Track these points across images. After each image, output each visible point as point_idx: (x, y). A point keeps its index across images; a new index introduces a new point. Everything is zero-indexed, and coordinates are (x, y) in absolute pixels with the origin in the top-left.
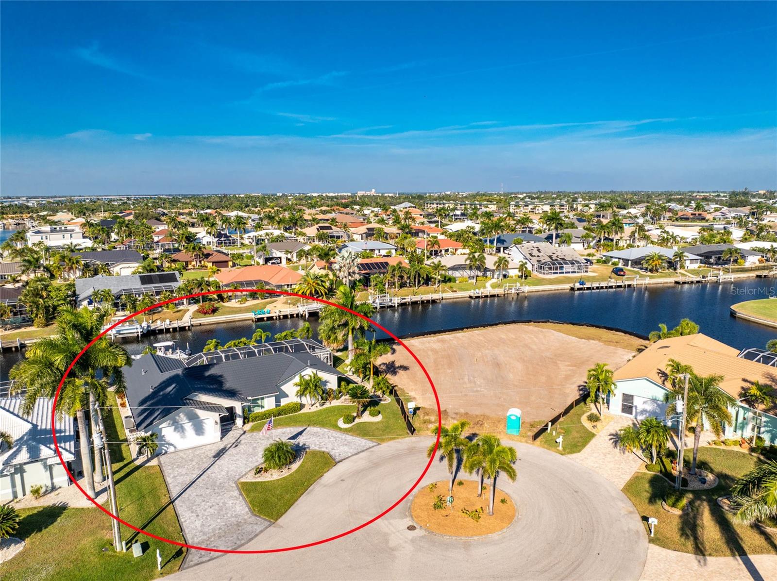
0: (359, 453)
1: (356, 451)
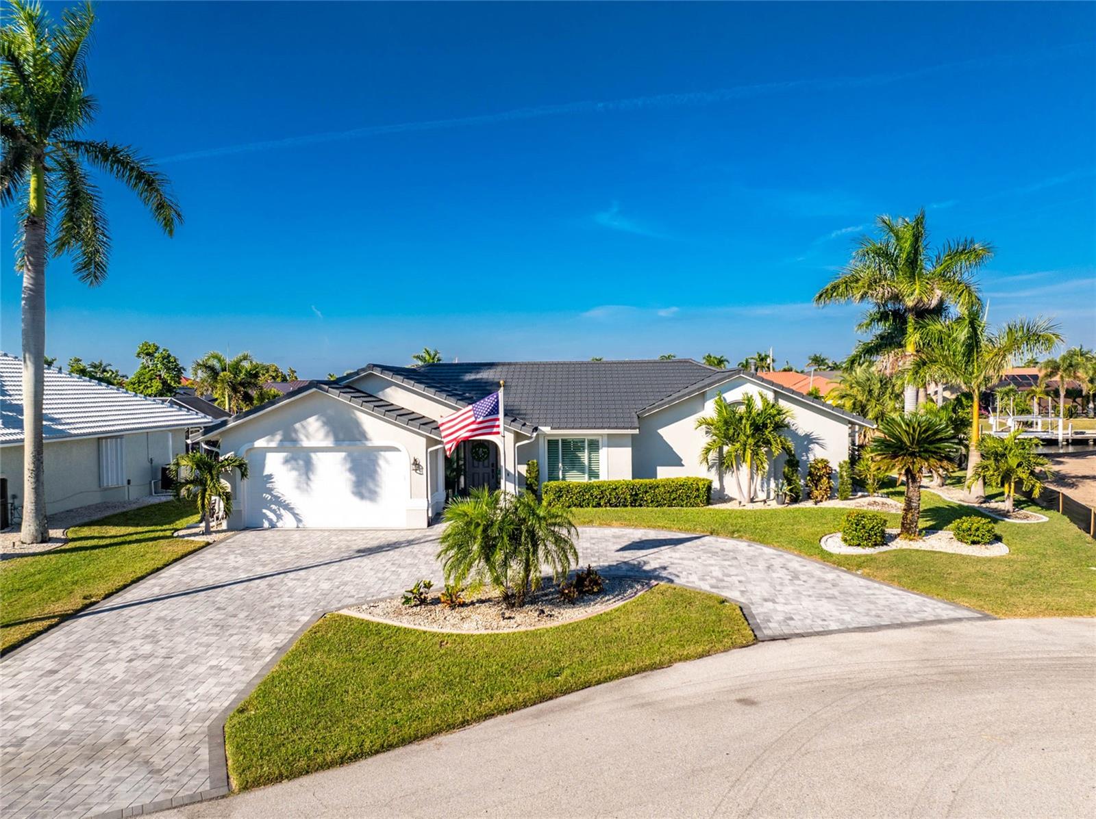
0: (880, 627)
1: (866, 621)
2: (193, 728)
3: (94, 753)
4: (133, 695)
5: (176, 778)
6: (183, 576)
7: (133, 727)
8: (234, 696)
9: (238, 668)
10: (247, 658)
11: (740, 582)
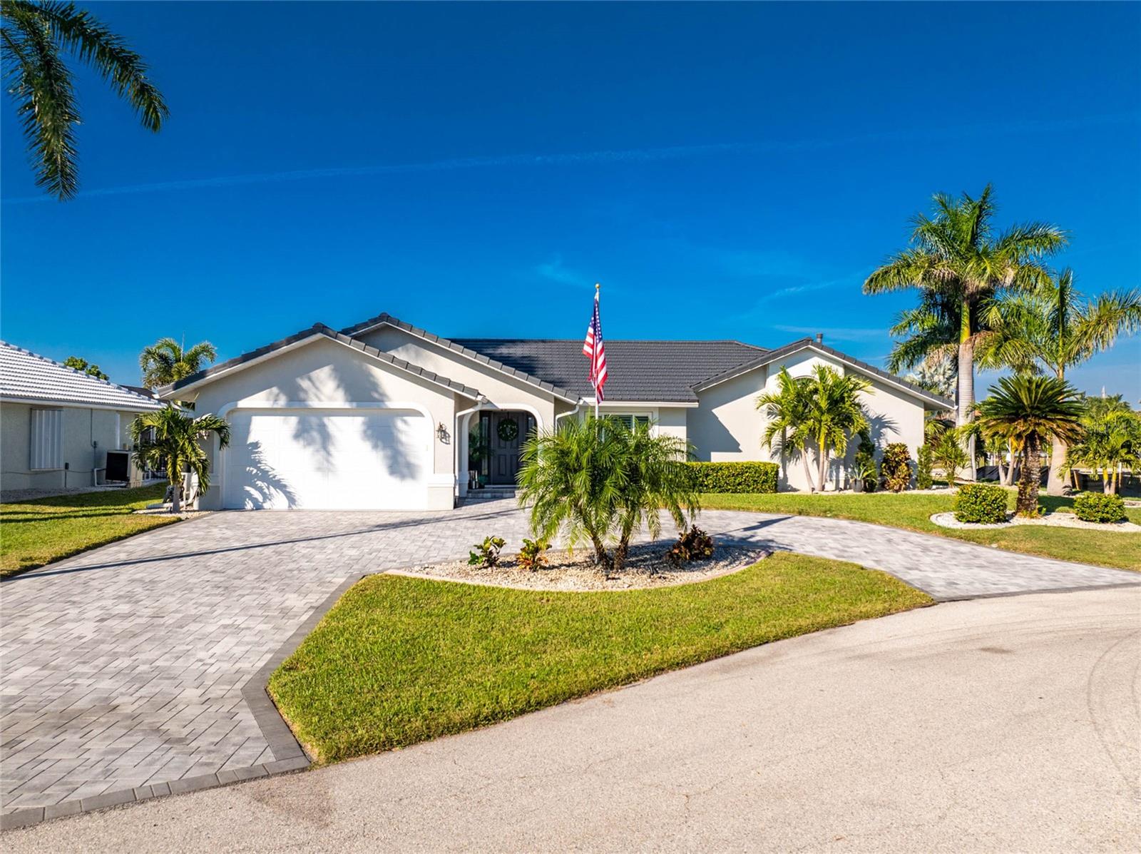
2: (217, 692)
3: (65, 721)
4: (115, 656)
5: (212, 747)
6: (155, 544)
7: (123, 690)
8: (269, 656)
9: (263, 627)
10: (274, 617)
11: (866, 552)
